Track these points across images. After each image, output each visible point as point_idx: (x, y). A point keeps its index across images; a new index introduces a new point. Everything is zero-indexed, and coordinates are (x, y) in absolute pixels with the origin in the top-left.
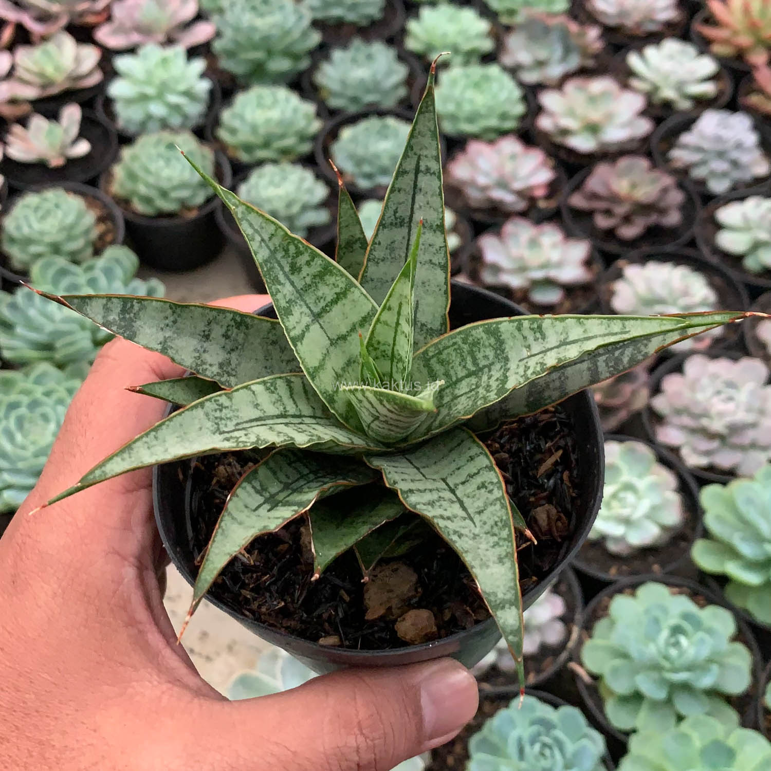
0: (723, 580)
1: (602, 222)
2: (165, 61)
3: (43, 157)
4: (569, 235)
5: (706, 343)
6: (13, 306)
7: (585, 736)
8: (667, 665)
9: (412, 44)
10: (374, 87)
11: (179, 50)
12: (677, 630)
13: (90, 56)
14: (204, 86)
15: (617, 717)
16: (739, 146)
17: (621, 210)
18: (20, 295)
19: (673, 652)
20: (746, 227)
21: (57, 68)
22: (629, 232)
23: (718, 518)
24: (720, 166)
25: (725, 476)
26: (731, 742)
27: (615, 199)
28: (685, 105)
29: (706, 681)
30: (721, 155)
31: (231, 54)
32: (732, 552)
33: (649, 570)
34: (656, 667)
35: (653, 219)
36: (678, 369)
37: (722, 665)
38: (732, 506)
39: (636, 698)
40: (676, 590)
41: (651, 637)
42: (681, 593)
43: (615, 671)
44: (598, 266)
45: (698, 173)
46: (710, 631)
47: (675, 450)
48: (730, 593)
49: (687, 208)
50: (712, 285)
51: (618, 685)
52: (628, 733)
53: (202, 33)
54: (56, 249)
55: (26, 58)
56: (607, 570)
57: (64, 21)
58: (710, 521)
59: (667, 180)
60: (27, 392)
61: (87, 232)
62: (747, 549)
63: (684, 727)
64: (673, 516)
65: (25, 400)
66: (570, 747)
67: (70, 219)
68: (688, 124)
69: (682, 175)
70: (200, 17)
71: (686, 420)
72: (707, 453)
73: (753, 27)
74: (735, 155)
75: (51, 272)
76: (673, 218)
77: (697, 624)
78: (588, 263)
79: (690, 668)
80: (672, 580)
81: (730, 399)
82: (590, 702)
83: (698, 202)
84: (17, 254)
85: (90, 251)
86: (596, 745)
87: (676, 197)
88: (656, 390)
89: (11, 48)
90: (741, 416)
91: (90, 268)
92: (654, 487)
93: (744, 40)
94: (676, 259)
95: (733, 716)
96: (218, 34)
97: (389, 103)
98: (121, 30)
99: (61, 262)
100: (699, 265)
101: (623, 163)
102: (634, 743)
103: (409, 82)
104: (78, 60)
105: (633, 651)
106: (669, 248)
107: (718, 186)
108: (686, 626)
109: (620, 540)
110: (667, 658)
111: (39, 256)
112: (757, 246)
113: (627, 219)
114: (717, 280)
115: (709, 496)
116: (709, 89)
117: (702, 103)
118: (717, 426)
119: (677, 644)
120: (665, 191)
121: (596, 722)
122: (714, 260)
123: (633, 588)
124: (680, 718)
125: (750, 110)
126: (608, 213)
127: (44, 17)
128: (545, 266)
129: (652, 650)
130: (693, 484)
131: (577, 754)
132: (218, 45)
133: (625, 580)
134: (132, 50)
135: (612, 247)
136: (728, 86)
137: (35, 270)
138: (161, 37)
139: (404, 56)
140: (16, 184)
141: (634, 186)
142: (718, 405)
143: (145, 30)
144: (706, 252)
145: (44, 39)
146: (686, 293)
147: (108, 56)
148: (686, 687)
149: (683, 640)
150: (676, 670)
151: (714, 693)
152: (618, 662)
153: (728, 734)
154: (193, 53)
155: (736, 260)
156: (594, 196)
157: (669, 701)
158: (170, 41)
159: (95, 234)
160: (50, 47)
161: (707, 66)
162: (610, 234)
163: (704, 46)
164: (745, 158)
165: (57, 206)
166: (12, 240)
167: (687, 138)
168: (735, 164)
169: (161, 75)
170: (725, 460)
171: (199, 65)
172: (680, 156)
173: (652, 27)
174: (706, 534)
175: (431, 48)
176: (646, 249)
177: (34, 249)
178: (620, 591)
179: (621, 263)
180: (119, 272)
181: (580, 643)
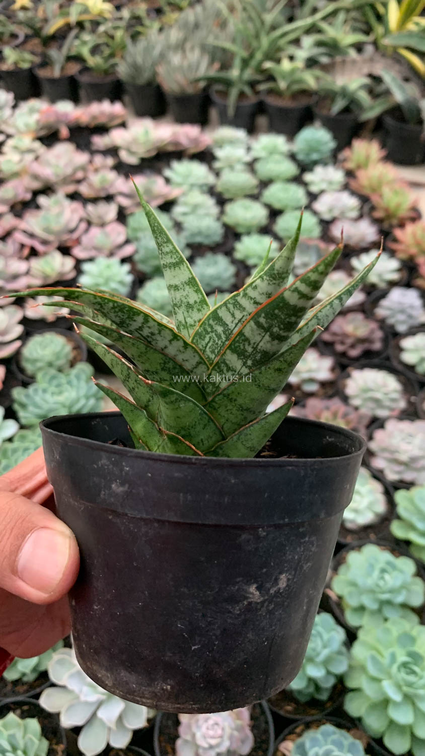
0: (408, 543)
1: (339, 348)
2: (108, 267)
3: (45, 317)
4: (322, 354)
5: (396, 413)
6: (27, 396)
7: (333, 630)
8: (377, 589)
9: (238, 255)
10: (218, 278)
11: (116, 260)
12: (383, 571)
13: (69, 263)
14: (129, 279)
15: (352, 619)
16: (412, 307)
17: (349, 341)
18: (31, 389)
19: (381, 583)
20: (416, 350)
21: (53, 269)
22: (354, 353)
23: (406, 509)
24: (401, 317)
25: (407, 485)
26: (414, 633)
27: (346, 335)
28: (382, 285)
29: (400, 599)
30: (402, 311)
31: (143, 261)
32: (412, 527)
33: (368, 537)
34: (372, 591)
35: (366, 346)
36: (382, 426)
37: (409, 591)
38: (412, 502)
39: (361, 609)
40: (383, 547)
41: (369, 574)
42: (384, 549)
43: (350, 594)
44: (338, 371)
45: (391, 321)
46: (401, 571)
47: (381, 471)
48: (413, 550)
49: (385, 340)
50: (400, 381)
51: (351, 601)
52: (358, 628)
53: (128, 250)
54: (50, 365)
55: (36, 264)
56: (345, 538)
57: (56, 245)
58: (401, 510)
59: (373, 325)
60: (33, 442)
61: (67, 355)
62: (420, 525)
63: (388, 625)
64: (381, 507)
65: (32, 446)
66: (326, 636)
67: (58, 349)
68: (384, 295)
69: (382, 323)
70: (127, 242)
71: (387, 455)
72: (399, 473)
73: (418, 244)
74: (410, 311)
75: (48, 377)
76: (377, 346)
77: (394, 567)
78: (333, 369)
79: (391, 591)
80: (382, 543)
81: (409, 443)
82: (337, 611)
83: (390, 337)
84: (29, 368)
85: (68, 365)
86: (340, 635)
87: (379, 334)
88: (371, 438)
89: (27, 258)
90: (416, 452)
91: (68, 375)
92: (371, 492)
93: (413, 250)
94: (380, 367)
95: (415, 618)
96: (136, 252)
97: (226, 285)
98: (86, 249)
99: (53, 371)
100: (392, 370)
101: (351, 316)
102: (361, 635)
103: (237, 275)
104: (63, 265)
105: (360, 581)
106: (376, 361)
107: (401, 328)
108: (389, 568)
109: (352, 521)
110: (378, 586)
111: (40, 369)
112: (423, 360)
113: (353, 346)
114: (402, 378)
115: (400, 497)
116: (395, 276)
117: (392, 284)
118: (404, 457)
119: (382, 578)
120: (372, 332)
121: (340, 622)
122: (400, 368)
123: (359, 547)
124: (386, 620)
125: (418, 288)
126: (342, 343)
127: (45, 242)
128: (310, 371)
129: (370, 582)
130: (391, 489)
131: (329, 640)
132: (137, 258)
133: (355, 543)
134: (91, 260)
135: (345, 361)
136: (405, 274)
137: (39, 376)
138: (107, 252)
139: (234, 262)
140: (30, 329)
141: (356, 328)
142: (404, 446)
143: (98, 249)
144: (395, 364)
145: (45, 254)
146: (385, 385)
147: (79, 263)
148: (389, 603)
149: (387, 577)
150: (383, 593)
151: (404, 606)
152: (352, 589)
153: (412, 628)
154: (124, 261)
155: (412, 368)
156: (335, 334)
157: (380, 611)
158: (111, 254)
159: (71, 356)
160: (48, 258)
161: (394, 264)
162: (344, 354)
163: (392, 253)
164: (415, 313)
165: (52, 342)
166: (28, 360)
167: (385, 303)
168: (410, 317)
169: (107, 273)
170: (408, 476)
171: (127, 267)
172: (381, 312)
173: (364, 245)
174: (399, 518)
175: (247, 257)
176: (363, 361)
177: (39, 364)
178: (353, 549)
179: (350, 369)
180: (84, 377)
181: (331, 579)
